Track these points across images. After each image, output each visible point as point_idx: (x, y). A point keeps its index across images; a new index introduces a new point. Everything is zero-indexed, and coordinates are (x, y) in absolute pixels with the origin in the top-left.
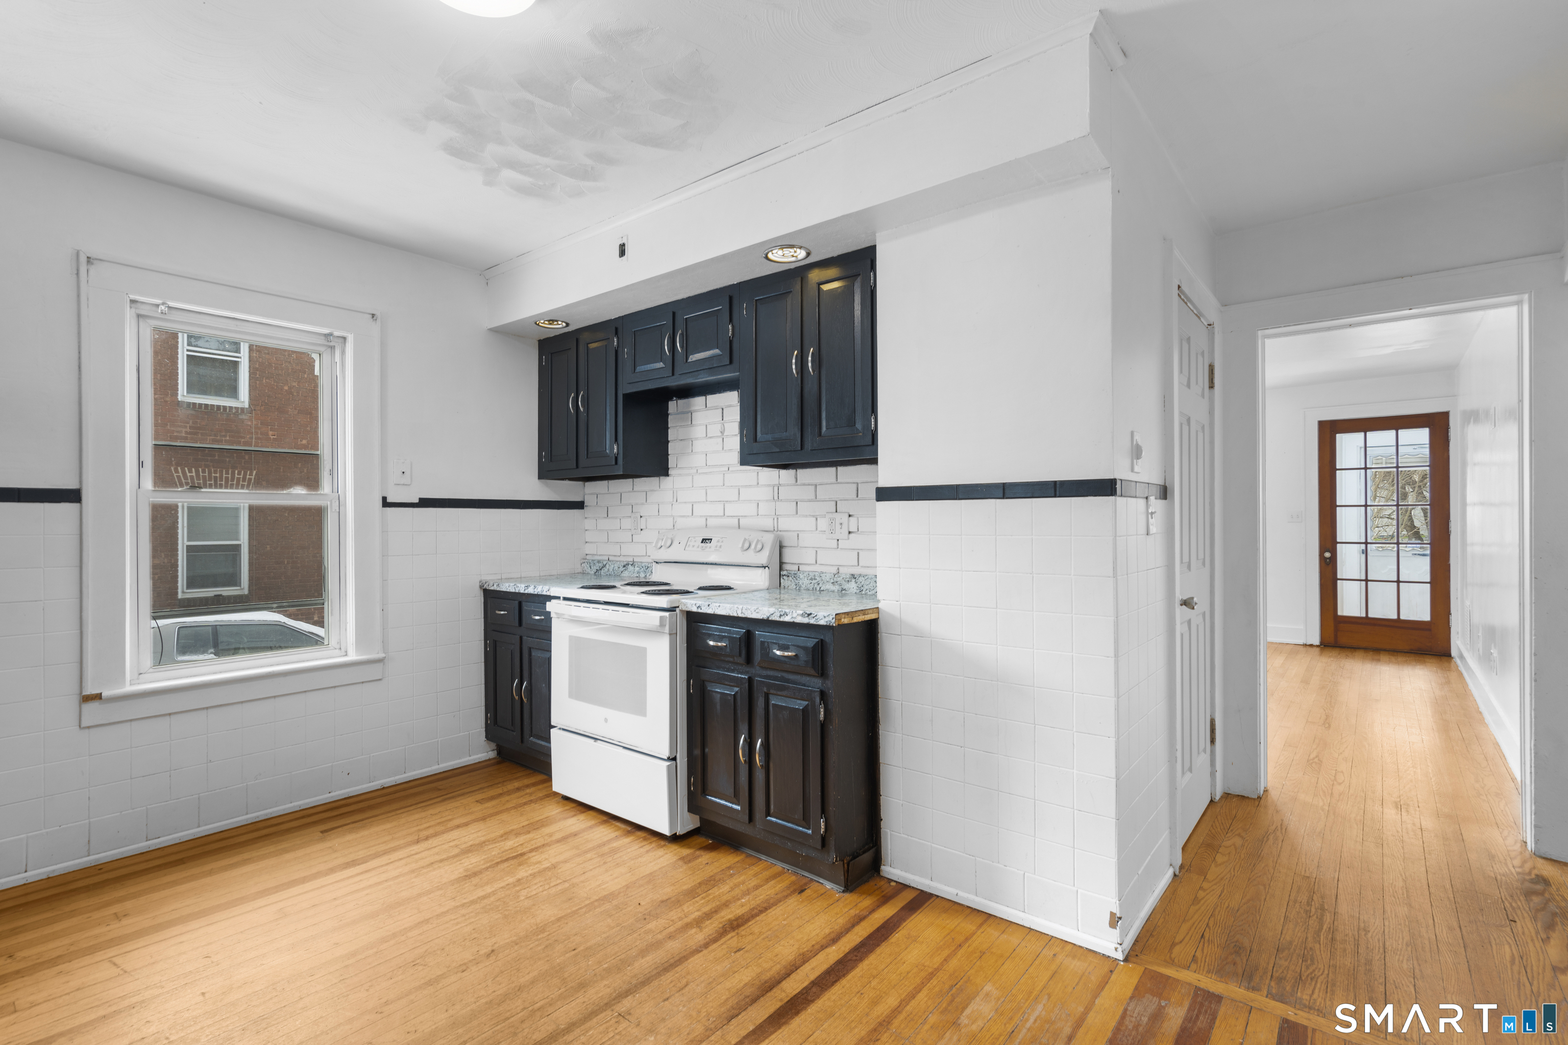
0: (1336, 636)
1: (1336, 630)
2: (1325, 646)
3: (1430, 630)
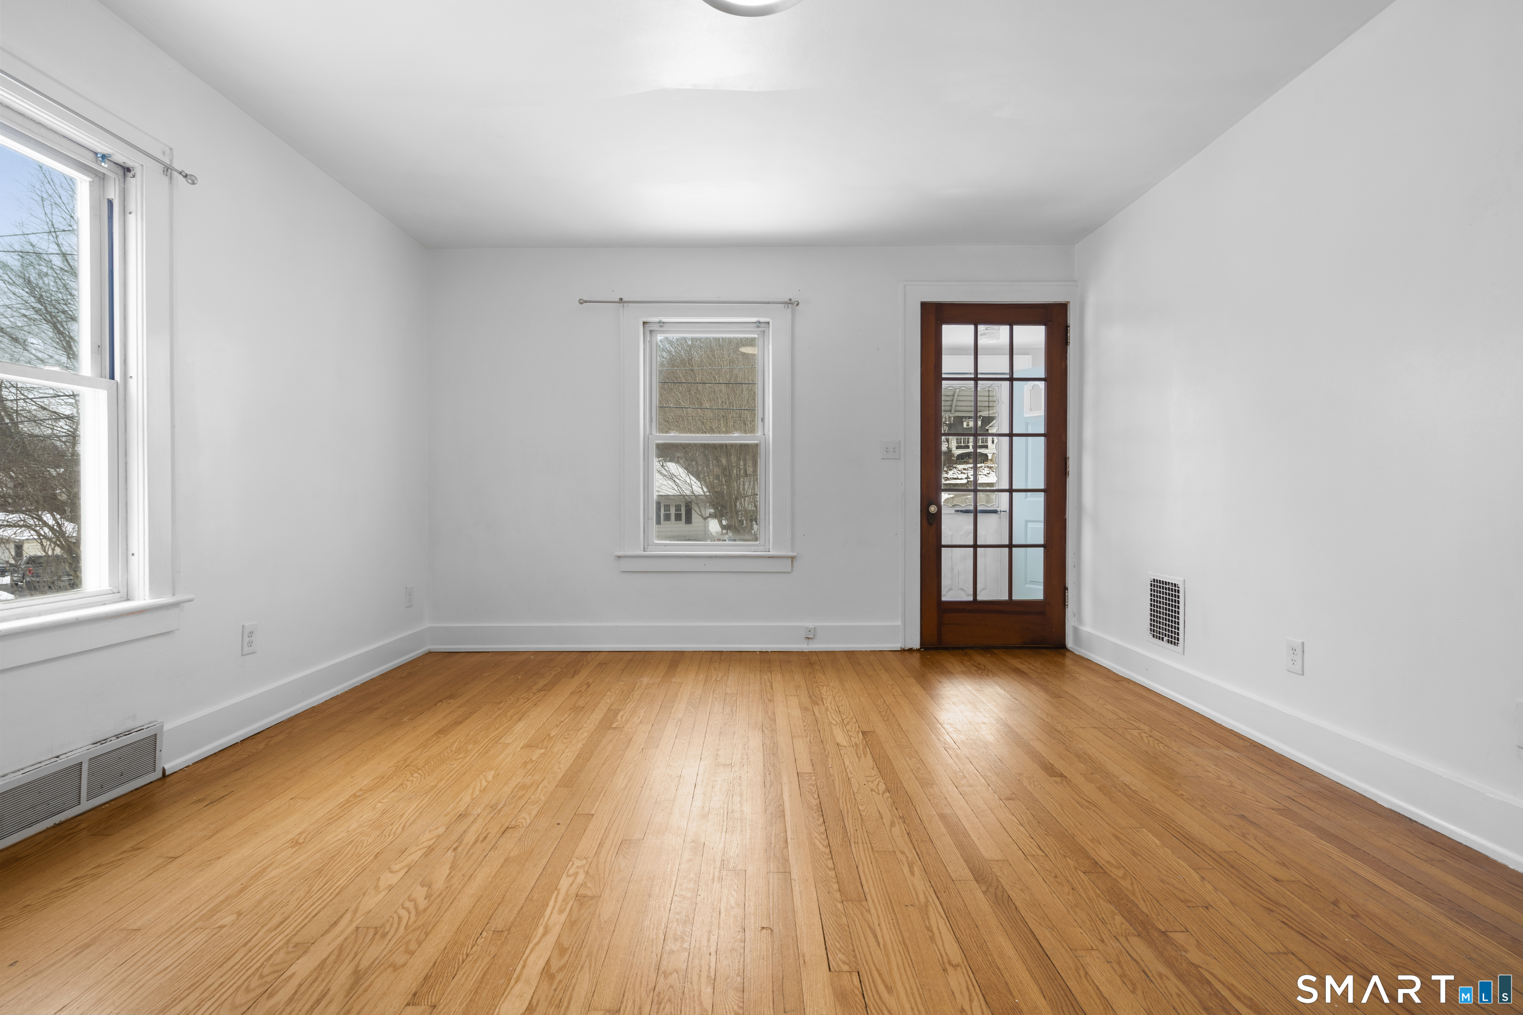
0: (939, 633)
1: (940, 625)
2: (925, 649)
3: (1044, 613)
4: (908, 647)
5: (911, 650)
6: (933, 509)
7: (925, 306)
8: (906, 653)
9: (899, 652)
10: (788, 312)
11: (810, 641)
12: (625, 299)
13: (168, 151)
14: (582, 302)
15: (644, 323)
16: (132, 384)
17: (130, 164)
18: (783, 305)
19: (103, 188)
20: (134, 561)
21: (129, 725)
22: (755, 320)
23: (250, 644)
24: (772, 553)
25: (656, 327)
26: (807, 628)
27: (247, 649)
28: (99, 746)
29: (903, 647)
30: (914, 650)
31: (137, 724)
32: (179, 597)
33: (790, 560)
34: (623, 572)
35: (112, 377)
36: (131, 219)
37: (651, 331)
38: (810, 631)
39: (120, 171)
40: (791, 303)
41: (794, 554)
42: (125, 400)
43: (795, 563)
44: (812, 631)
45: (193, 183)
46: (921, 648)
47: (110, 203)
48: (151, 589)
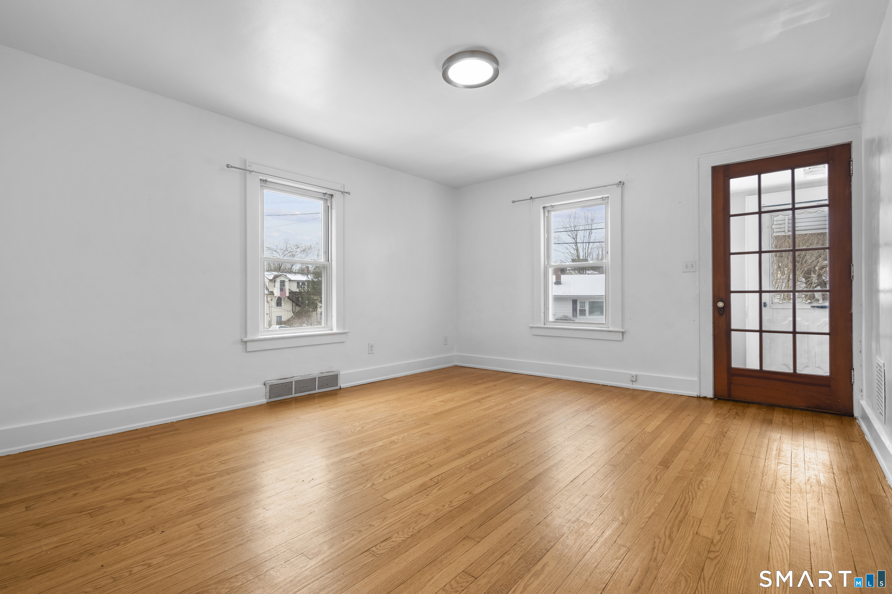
0: (729, 389)
1: (730, 384)
2: (719, 399)
3: (829, 386)
4: (703, 395)
5: (705, 398)
6: (721, 304)
7: (715, 169)
8: (701, 399)
9: (696, 398)
10: (619, 189)
11: (633, 383)
12: (533, 197)
13: (343, 186)
14: (514, 202)
15: (544, 208)
16: (333, 262)
17: (332, 194)
18: (616, 186)
19: (327, 203)
20: (333, 317)
21: (331, 370)
22: (601, 196)
23: (372, 350)
24: (610, 329)
25: (550, 209)
26: (631, 375)
27: (370, 352)
28: (321, 374)
29: (699, 395)
30: (708, 398)
31: (333, 370)
32: (345, 331)
33: (621, 334)
34: (533, 335)
35: (328, 261)
36: (333, 210)
37: (548, 211)
38: (633, 377)
39: (330, 196)
40: (621, 184)
41: (623, 330)
42: (331, 268)
43: (625, 336)
44: (635, 377)
45: (349, 194)
46: (715, 398)
47: (328, 206)
48: (337, 327)
